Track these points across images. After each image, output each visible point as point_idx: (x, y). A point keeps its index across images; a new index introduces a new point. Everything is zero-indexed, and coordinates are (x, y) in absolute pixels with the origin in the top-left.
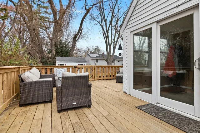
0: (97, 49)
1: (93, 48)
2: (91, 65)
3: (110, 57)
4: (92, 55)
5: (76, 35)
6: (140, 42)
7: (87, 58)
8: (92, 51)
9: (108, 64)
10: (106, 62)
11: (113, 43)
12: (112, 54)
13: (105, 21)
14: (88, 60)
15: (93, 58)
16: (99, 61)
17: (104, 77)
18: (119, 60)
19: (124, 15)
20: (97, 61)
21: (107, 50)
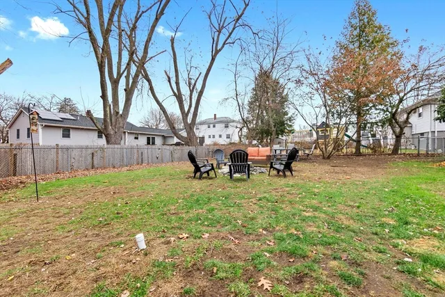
3: (114, 121)
6: (192, 92)
14: (29, 129)
15: (49, 125)
18: (138, 134)
20: (66, 133)
21: (104, 96)
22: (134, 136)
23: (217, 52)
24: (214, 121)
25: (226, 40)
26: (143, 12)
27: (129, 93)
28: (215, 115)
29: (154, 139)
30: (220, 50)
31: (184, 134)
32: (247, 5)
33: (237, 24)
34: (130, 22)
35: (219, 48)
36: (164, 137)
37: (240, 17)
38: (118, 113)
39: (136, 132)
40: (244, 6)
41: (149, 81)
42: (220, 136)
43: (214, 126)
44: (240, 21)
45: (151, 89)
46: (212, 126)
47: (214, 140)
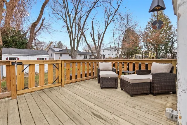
0: (60, 45)
1: (56, 43)
2: (55, 60)
3: (73, 52)
4: (55, 49)
5: (35, 23)
6: (99, 39)
7: (50, 52)
8: (56, 46)
9: (72, 58)
10: (70, 56)
11: (76, 39)
12: (75, 49)
13: (69, 16)
14: (51, 54)
15: (56, 53)
16: (62, 55)
17: (76, 77)
18: (81, 55)
19: (86, 13)
20: (61, 55)
21: (71, 45)
22: (80, 55)
23: (108, 25)
24: (110, 48)
25: (111, 20)
26: (82, 17)
27: (78, 43)
28: (111, 46)
29: (86, 56)
30: (109, 24)
31: (96, 55)
32: (119, 6)
33: (116, 14)
34: (79, 17)
35: (109, 23)
36: (90, 56)
37: (116, 11)
38: (75, 50)
39: (81, 54)
40: (118, 7)
41: (85, 37)
42: (113, 54)
43: (110, 50)
44: (117, 12)
45: (85, 39)
46: (109, 50)
47: (110, 56)
